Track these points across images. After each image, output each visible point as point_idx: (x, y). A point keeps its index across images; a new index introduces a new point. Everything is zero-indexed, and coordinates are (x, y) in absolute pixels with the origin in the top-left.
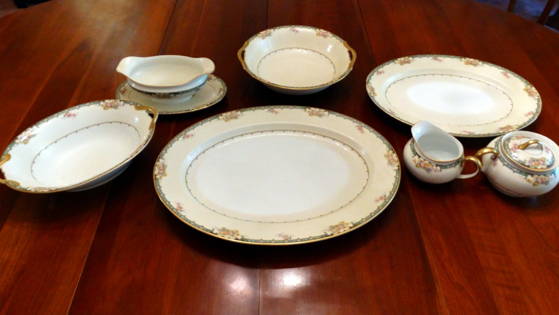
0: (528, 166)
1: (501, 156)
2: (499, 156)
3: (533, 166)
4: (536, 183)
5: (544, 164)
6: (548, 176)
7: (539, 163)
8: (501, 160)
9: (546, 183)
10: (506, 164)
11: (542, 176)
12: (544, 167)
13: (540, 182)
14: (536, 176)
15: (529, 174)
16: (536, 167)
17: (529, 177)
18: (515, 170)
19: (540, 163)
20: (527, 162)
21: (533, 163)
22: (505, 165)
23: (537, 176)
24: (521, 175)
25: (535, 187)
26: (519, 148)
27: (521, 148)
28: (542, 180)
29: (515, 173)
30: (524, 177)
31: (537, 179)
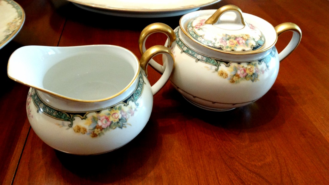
0: (220, 48)
1: (180, 40)
2: (178, 39)
3: (228, 47)
4: (235, 78)
5: (247, 44)
6: (255, 65)
7: (238, 42)
8: (179, 46)
9: (253, 77)
10: (185, 49)
11: (245, 65)
12: (248, 49)
13: (241, 76)
14: (233, 65)
15: (221, 61)
16: (233, 48)
17: (223, 67)
18: (199, 57)
19: (241, 42)
20: (218, 40)
21: (228, 42)
22: (184, 51)
23: (236, 65)
24: (209, 66)
25: (234, 85)
26: (206, 23)
27: (209, 22)
28: (245, 71)
29: (199, 62)
30: (214, 68)
31: (236, 69)
